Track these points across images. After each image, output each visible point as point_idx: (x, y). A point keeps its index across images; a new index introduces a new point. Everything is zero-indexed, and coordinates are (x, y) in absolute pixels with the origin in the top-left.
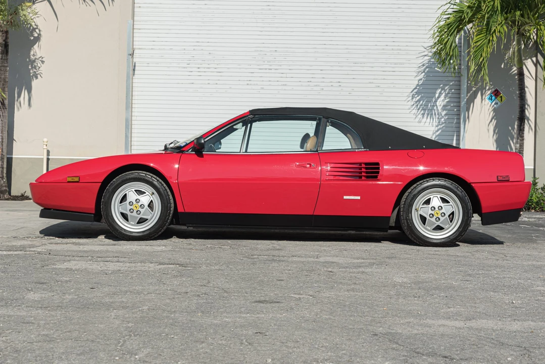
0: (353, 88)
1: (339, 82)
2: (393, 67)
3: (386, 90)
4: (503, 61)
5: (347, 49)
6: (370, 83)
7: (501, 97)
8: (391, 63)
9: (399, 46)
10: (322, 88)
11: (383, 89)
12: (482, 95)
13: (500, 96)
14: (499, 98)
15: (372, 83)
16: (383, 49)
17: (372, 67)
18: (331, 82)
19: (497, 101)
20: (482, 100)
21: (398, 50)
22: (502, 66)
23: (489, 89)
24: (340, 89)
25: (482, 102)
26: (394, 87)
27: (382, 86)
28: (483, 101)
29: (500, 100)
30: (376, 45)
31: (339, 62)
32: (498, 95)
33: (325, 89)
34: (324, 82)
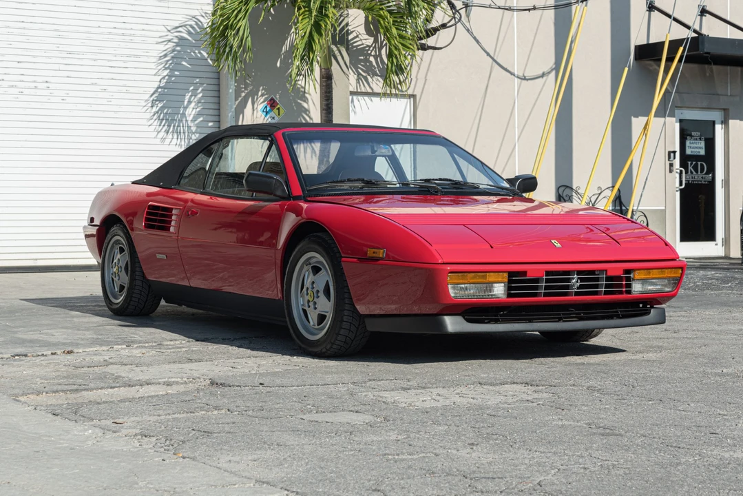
0: (67, 92)
1: (47, 82)
2: (125, 61)
3: (116, 96)
4: (280, 56)
5: (57, 30)
6: (92, 84)
7: (279, 109)
8: (122, 55)
9: (132, 29)
10: (21, 90)
11: (111, 94)
12: (253, 103)
13: (277, 107)
14: (276, 111)
15: (96, 84)
16: (110, 34)
17: (95, 60)
18: (35, 82)
19: (274, 115)
20: (253, 110)
21: (130, 35)
22: (278, 64)
23: (262, 95)
24: (47, 92)
25: (253, 113)
26: (127, 92)
27: (109, 89)
28: (255, 112)
29: (277, 114)
30: (99, 27)
31: (45, 51)
32: (274, 107)
33: (26, 92)
34: (23, 81)
